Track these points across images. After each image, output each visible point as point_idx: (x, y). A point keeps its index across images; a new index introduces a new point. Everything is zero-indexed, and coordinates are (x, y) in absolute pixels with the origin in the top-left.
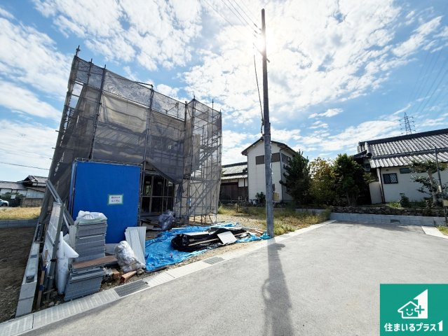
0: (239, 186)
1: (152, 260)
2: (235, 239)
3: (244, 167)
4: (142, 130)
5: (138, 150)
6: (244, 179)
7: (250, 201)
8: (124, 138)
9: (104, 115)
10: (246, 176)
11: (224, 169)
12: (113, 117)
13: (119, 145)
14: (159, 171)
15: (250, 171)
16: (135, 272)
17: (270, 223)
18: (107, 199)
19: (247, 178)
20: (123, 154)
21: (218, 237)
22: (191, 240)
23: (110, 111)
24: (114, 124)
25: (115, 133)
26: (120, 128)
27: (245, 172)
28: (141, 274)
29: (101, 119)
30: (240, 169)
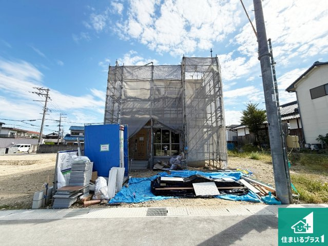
3: (296, 106)
4: (147, 97)
5: (146, 111)
6: (297, 119)
7: (306, 146)
8: (137, 105)
9: (124, 95)
10: (298, 116)
12: (131, 93)
13: (134, 110)
15: (302, 110)
16: (100, 201)
18: (99, 148)
19: (300, 118)
20: (137, 116)
23: (128, 91)
25: (132, 103)
26: (135, 99)
27: (297, 111)
28: (103, 204)
29: (123, 97)
30: (291, 109)
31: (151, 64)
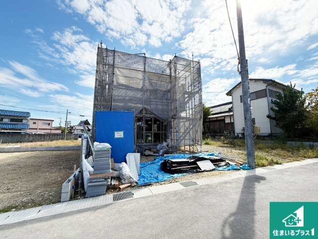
0: (226, 122)
1: (144, 177)
2: (214, 167)
3: (230, 106)
4: (140, 87)
5: (139, 101)
6: (230, 116)
7: (236, 135)
8: (130, 94)
9: (116, 81)
10: (231, 113)
11: (211, 110)
12: (122, 81)
13: (127, 98)
14: (154, 114)
15: (235, 109)
16: (130, 184)
17: (250, 155)
19: (233, 115)
20: (130, 104)
21: (197, 164)
22: (173, 165)
23: (120, 77)
24: (123, 85)
25: (124, 91)
26: (128, 88)
27: (230, 110)
28: (134, 187)
29: (115, 83)
30: (227, 108)
31: (143, 55)
